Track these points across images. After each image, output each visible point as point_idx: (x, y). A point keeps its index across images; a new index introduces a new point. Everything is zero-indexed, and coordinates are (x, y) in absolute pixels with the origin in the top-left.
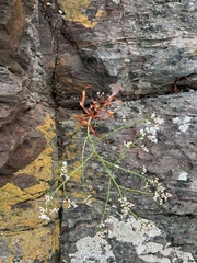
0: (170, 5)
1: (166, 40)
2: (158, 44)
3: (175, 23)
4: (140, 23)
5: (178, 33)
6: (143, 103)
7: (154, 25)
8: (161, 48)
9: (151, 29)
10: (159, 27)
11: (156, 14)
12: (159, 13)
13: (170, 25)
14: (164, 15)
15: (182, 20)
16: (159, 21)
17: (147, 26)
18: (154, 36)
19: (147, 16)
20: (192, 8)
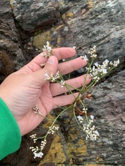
0: (99, 17)
1: (107, 37)
2: (102, 42)
3: (107, 25)
4: (86, 35)
5: (112, 30)
7: (95, 32)
9: (94, 35)
10: (98, 32)
12: (94, 24)
13: (105, 27)
14: (98, 24)
15: (112, 21)
16: (97, 28)
17: (90, 34)
18: (97, 38)
19: (88, 29)
20: (115, 12)
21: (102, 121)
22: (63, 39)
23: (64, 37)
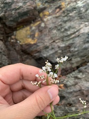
0: (71, 14)
1: (77, 31)
2: (73, 36)
3: (77, 22)
4: (59, 30)
5: (82, 26)
6: (80, 72)
7: (67, 27)
8: (75, 37)
9: (66, 30)
10: (70, 27)
11: (65, 22)
12: (66, 21)
13: (75, 24)
14: (70, 20)
15: (81, 18)
16: (68, 24)
17: (63, 30)
18: (69, 33)
19: (61, 25)
20: (84, 11)
21: (73, 109)
22: (40, 33)
23: (41, 31)
